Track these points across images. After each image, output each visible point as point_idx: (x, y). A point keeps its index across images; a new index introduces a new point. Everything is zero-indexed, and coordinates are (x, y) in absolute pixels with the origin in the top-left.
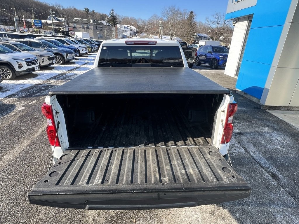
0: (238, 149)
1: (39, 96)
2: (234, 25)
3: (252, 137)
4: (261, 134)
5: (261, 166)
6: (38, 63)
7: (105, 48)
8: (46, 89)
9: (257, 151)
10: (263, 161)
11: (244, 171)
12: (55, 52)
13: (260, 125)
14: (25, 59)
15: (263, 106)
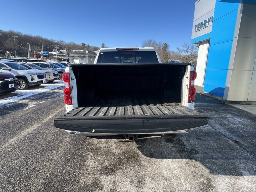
0: (207, 127)
1: (46, 99)
2: (199, 48)
3: (218, 120)
4: (225, 118)
5: (226, 137)
6: (46, 78)
7: (102, 53)
8: (52, 95)
9: (223, 128)
10: (227, 134)
11: (213, 140)
12: (59, 71)
13: (224, 113)
14: (37, 74)
15: (226, 101)
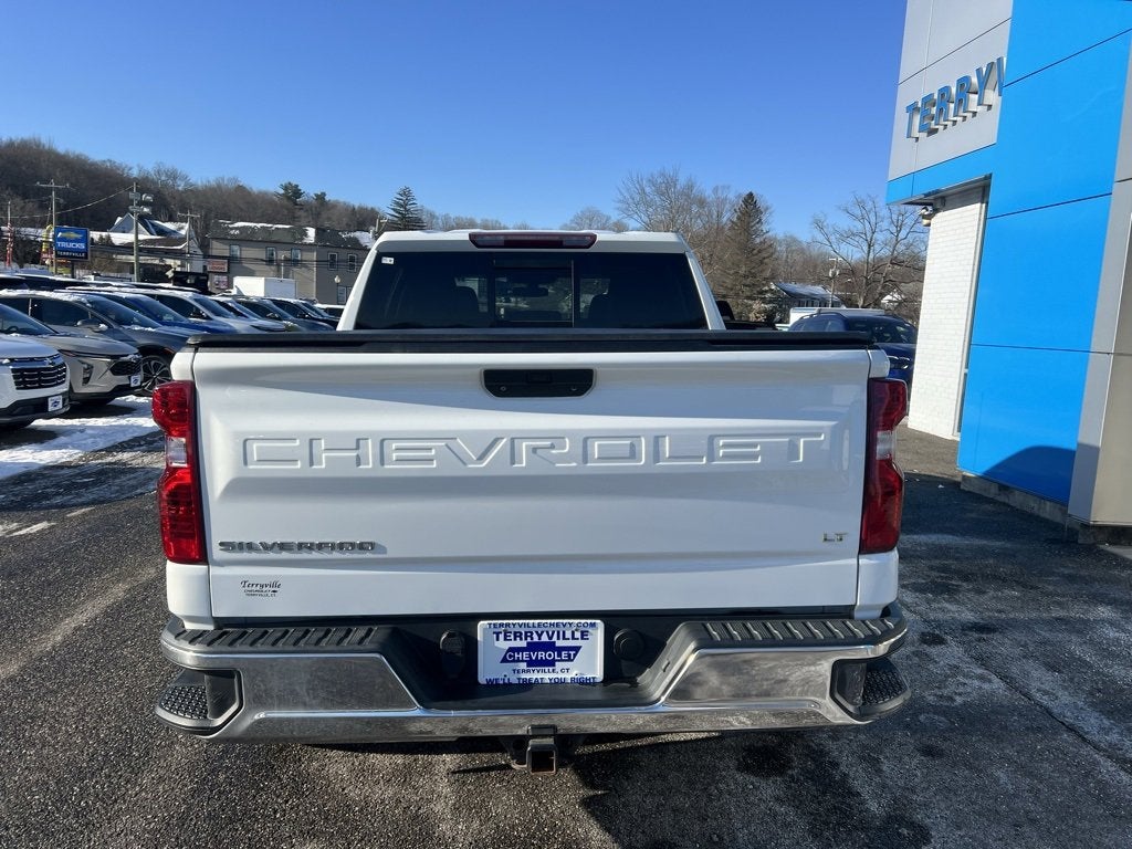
0: (976, 683)
1: (62, 506)
2: (929, 225)
3: (1037, 638)
4: (1081, 627)
5: (1084, 740)
6: (67, 383)
7: (388, 261)
8: (94, 484)
9: (1066, 688)
10: (1092, 723)
11: (1009, 760)
12: (143, 341)
13: (1075, 598)
14: (12, 360)
15: (1086, 526)
